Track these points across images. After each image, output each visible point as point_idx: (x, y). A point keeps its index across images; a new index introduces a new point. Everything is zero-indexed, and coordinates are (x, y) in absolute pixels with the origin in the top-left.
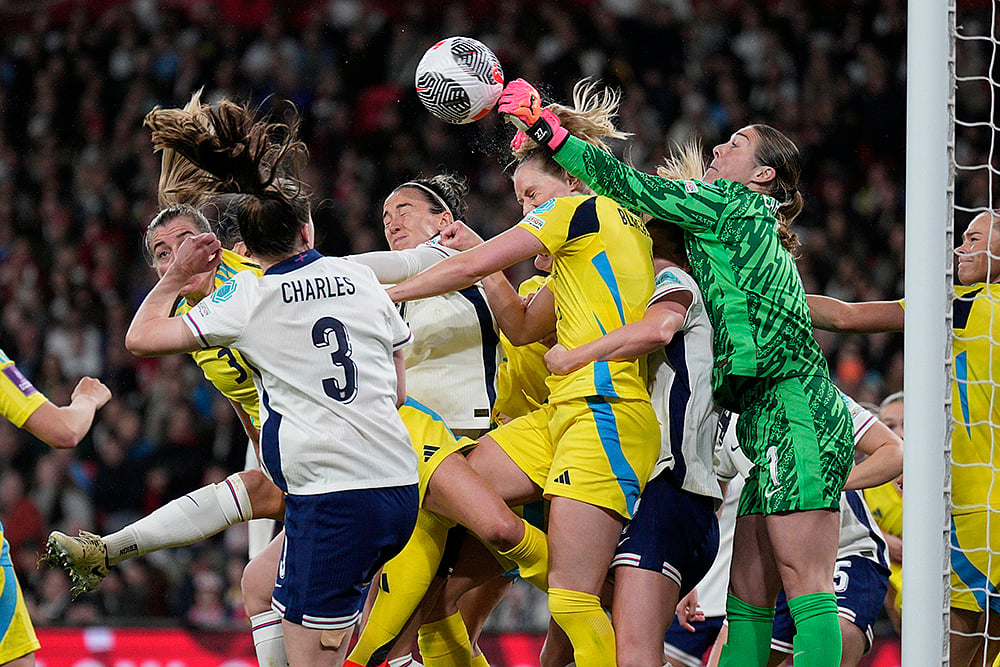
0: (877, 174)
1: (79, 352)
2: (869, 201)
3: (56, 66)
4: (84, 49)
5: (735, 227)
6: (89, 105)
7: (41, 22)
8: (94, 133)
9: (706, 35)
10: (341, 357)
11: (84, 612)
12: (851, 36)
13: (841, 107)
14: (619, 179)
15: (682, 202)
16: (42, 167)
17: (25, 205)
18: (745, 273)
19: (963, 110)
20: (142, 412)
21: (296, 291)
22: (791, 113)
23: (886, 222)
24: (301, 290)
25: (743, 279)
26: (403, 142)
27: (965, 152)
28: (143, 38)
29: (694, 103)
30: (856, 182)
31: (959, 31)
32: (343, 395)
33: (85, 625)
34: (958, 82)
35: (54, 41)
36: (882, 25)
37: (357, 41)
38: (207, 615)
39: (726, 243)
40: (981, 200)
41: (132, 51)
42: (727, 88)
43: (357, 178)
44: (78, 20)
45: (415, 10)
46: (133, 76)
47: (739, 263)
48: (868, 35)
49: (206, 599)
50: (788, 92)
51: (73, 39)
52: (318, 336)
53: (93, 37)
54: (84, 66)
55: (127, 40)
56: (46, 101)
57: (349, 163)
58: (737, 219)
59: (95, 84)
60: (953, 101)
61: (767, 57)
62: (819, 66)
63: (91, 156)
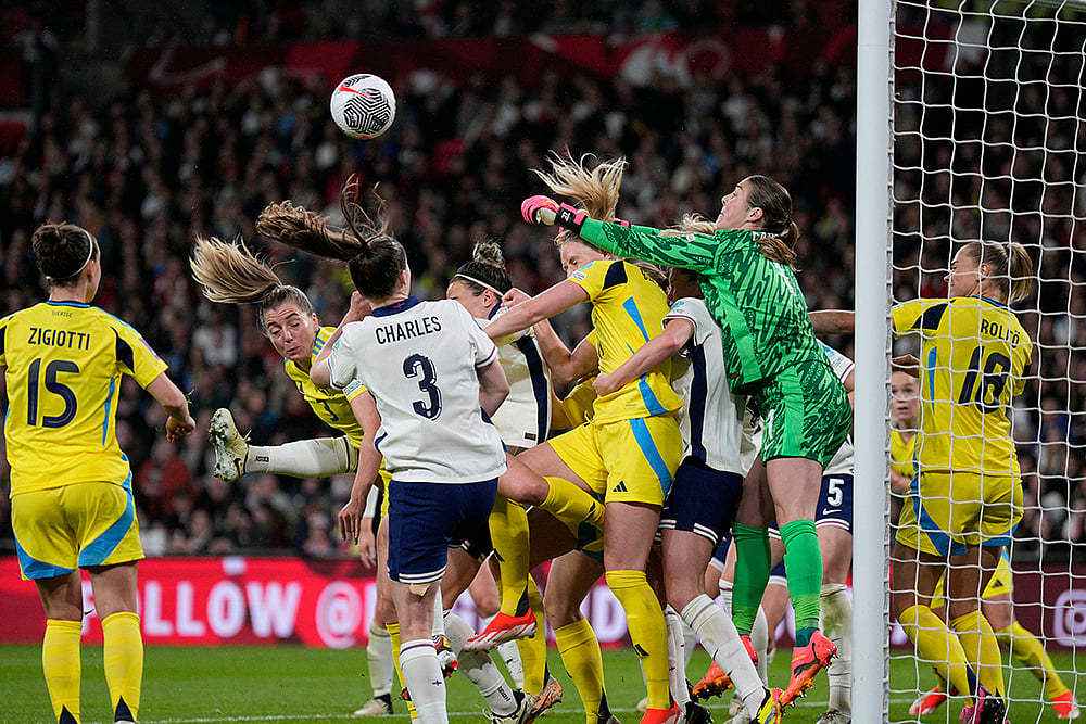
0: (834, 207)
1: (219, 344)
2: (826, 228)
3: (201, 124)
4: (221, 111)
5: (727, 261)
6: (226, 155)
7: (190, 91)
8: (230, 177)
9: (702, 100)
10: (427, 385)
11: (223, 545)
12: (814, 101)
13: (807, 155)
14: (634, 240)
15: (684, 249)
16: (190, 203)
17: (177, 231)
18: (741, 295)
19: (900, 156)
20: (268, 391)
21: (388, 335)
22: (767, 160)
23: (841, 244)
24: (392, 333)
25: (741, 300)
26: (468, 182)
27: (902, 190)
28: (268, 103)
29: (693, 152)
30: (817, 213)
31: (897, 97)
32: (429, 414)
33: (223, 555)
34: (896, 136)
35: (199, 106)
36: (837, 92)
37: (433, 105)
38: (317, 547)
39: (723, 274)
40: (914, 227)
41: (260, 113)
42: (718, 141)
43: (432, 210)
44: (218, 89)
45: (477, 81)
46: (260, 132)
47: (735, 288)
48: (827, 100)
49: (317, 534)
50: (765, 144)
51: (214, 104)
52: (408, 369)
53: (229, 103)
54: (223, 124)
55: (256, 104)
56: (193, 152)
57: (427, 199)
58: (728, 254)
59: (231, 139)
60: (892, 151)
61: (749, 117)
62: (789, 124)
63: (228, 193)
